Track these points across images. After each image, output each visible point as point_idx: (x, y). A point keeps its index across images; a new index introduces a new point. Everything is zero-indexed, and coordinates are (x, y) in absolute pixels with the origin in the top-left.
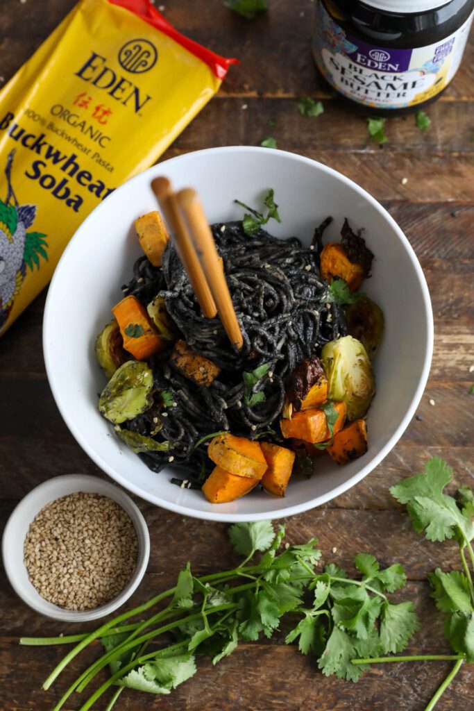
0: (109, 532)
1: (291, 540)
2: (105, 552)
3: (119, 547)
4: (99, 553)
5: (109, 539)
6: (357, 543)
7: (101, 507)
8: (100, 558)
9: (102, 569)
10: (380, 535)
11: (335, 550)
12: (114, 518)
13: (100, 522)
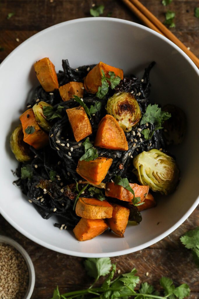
0: (12, 267)
1: (121, 268)
2: (9, 279)
3: (17, 276)
4: (5, 280)
5: (11, 271)
6: (161, 270)
7: (7, 251)
8: (6, 283)
9: (7, 290)
10: (174, 265)
11: (147, 274)
12: (14, 258)
13: (6, 261)
